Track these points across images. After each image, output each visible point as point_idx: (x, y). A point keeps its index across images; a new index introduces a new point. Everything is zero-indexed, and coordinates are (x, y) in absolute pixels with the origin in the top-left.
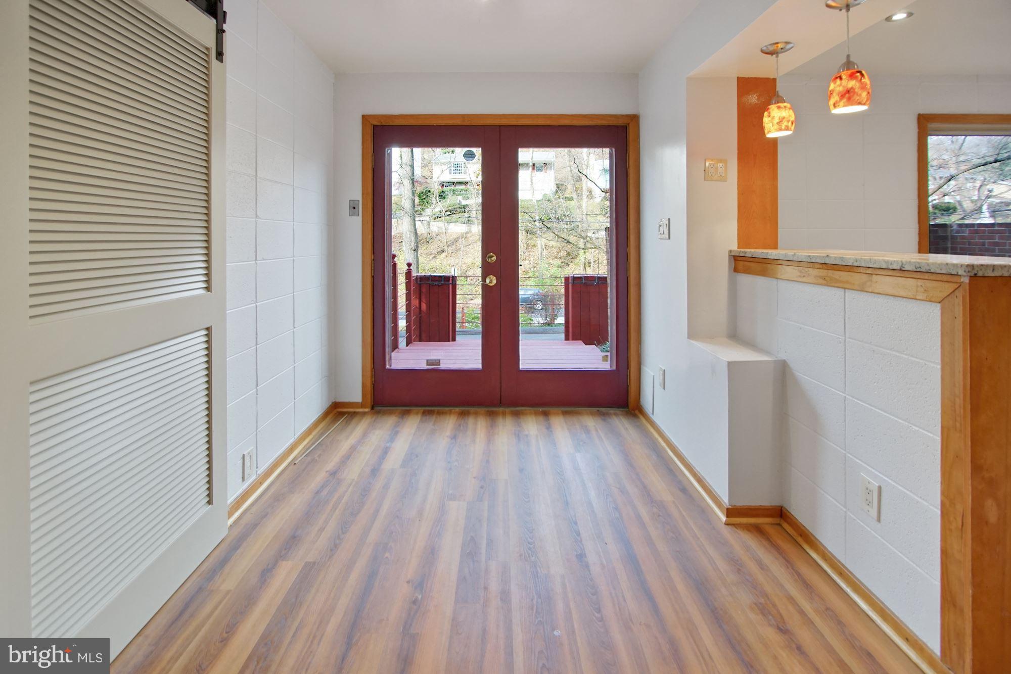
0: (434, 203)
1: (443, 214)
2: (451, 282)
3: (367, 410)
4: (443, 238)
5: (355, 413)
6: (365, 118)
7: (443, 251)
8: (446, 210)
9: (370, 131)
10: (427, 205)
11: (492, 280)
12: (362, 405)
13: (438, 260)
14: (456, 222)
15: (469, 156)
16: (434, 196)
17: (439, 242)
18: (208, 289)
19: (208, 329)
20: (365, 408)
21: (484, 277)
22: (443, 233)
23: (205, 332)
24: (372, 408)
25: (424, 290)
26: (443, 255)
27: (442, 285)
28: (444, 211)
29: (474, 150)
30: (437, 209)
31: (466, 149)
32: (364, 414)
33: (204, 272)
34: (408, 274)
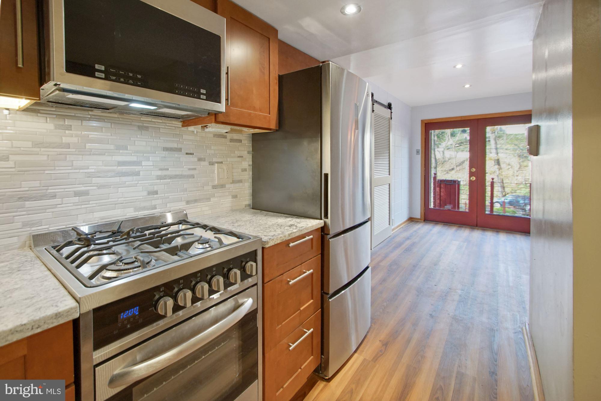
0: (447, 139)
1: (454, 146)
2: (457, 183)
3: (422, 221)
4: (454, 161)
5: (418, 221)
6: (422, 121)
7: (453, 169)
8: (455, 144)
9: (424, 125)
10: (442, 141)
11: (473, 178)
12: (420, 219)
13: (450, 174)
14: (462, 151)
15: (464, 131)
16: (447, 135)
17: (450, 163)
18: (389, 175)
19: (389, 184)
20: (422, 220)
21: (470, 177)
22: (453, 158)
23: (389, 185)
24: (424, 221)
25: (442, 186)
26: (453, 172)
27: (452, 184)
28: (454, 145)
29: (466, 129)
30: (449, 143)
31: (462, 129)
32: (421, 222)
33: (389, 172)
34: (435, 178)
